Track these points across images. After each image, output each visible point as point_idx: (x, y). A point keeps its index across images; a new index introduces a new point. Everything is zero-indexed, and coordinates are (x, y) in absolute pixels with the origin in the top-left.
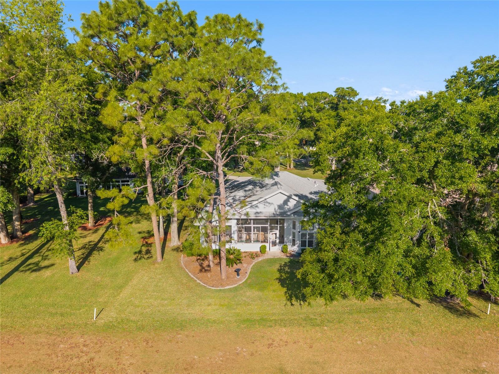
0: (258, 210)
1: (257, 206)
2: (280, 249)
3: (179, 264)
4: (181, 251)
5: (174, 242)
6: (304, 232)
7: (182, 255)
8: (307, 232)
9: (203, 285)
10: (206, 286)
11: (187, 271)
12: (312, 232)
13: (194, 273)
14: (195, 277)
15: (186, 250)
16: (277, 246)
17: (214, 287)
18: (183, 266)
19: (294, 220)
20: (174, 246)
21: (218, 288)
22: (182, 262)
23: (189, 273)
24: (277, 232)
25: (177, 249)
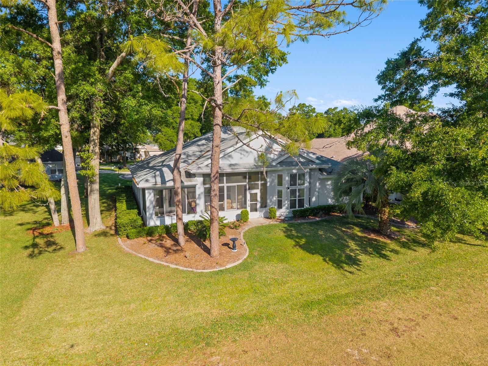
0: (233, 162)
1: (230, 156)
2: (263, 216)
3: (120, 250)
4: (112, 235)
5: (95, 224)
6: (293, 188)
7: (119, 239)
8: (297, 187)
9: (185, 269)
10: (191, 270)
11: (143, 257)
12: (302, 187)
13: (157, 257)
14: (162, 261)
15: (125, 230)
16: (258, 212)
17: (207, 269)
18: (131, 251)
19: (280, 173)
20: (95, 231)
21: (215, 270)
22: (124, 247)
23: (147, 258)
24: (258, 191)
25: (104, 234)
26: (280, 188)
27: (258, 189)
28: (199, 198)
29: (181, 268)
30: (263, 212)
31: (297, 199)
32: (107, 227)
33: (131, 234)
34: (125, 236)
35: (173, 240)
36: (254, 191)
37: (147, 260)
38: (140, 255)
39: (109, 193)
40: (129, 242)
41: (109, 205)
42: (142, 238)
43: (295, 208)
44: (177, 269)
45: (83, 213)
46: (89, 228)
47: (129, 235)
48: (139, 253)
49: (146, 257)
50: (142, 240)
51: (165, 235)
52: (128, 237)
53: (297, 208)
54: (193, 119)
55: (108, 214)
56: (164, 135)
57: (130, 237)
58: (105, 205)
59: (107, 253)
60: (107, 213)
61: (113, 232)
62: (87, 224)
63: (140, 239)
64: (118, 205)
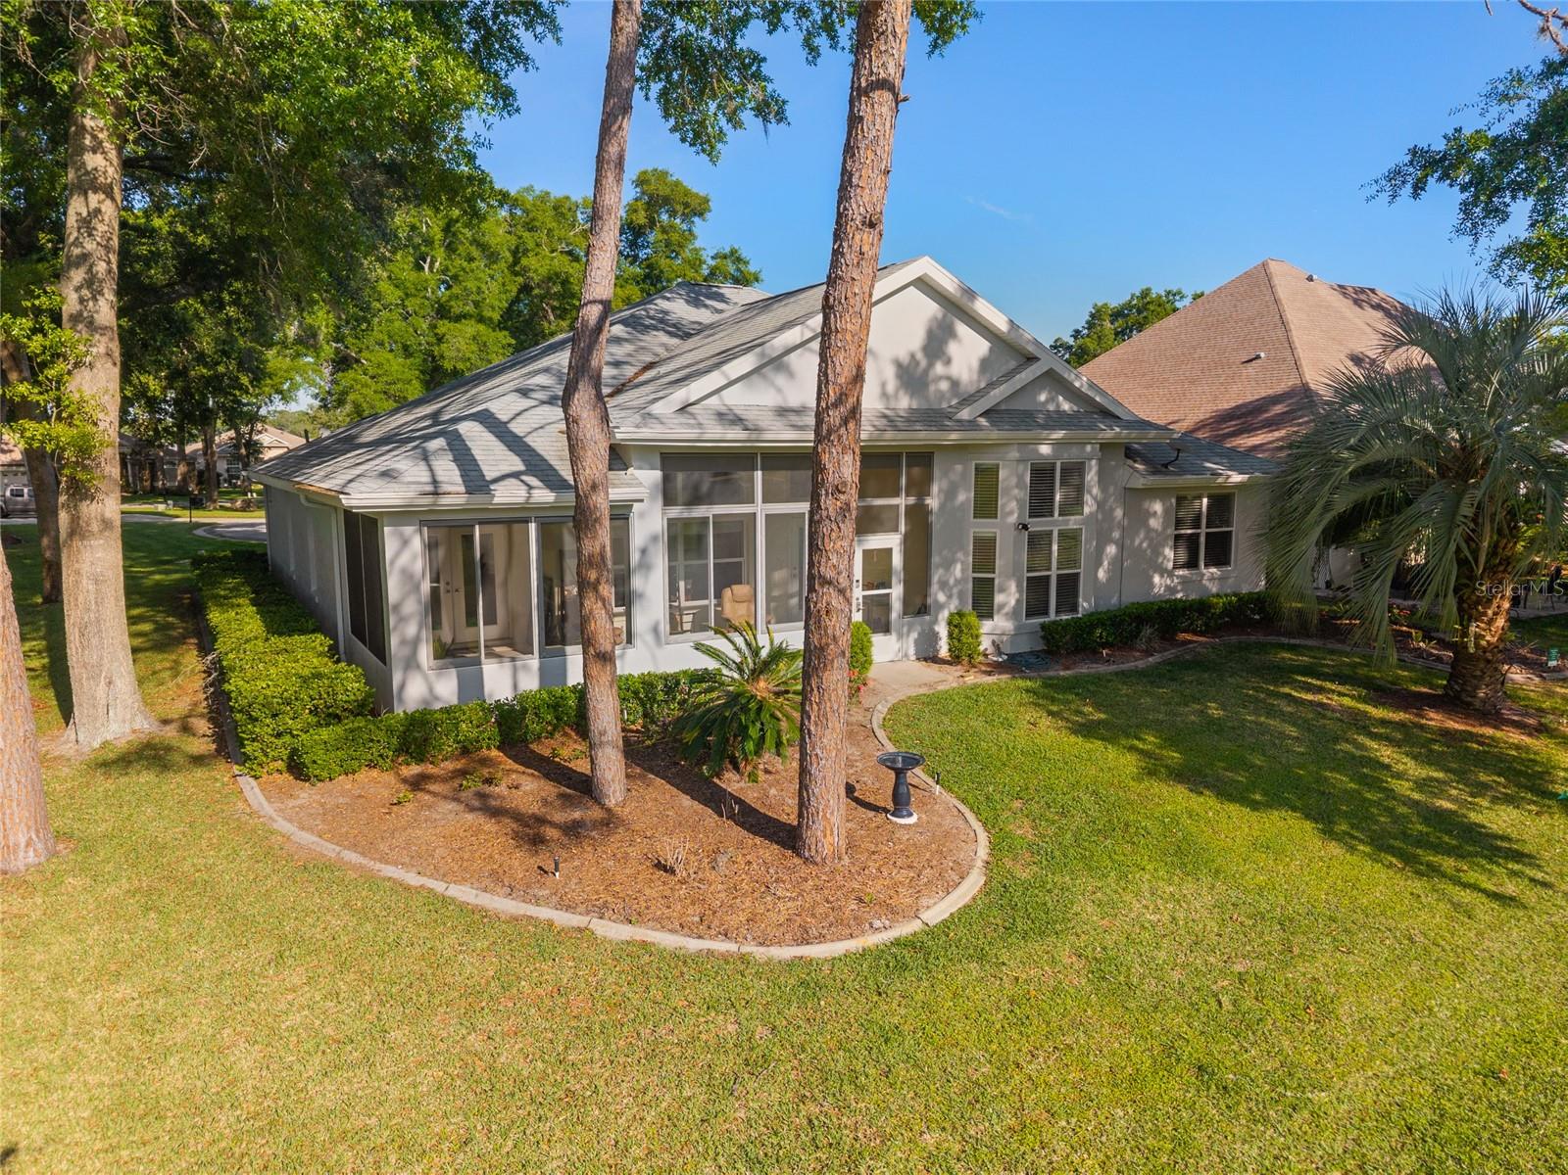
0: (794, 398)
1: (783, 370)
2: (912, 651)
3: (266, 847)
4: (198, 760)
5: (102, 710)
6: (1038, 525)
7: (247, 784)
8: (1055, 524)
9: (693, 945)
10: (732, 947)
11: (412, 879)
12: (1073, 522)
13: (498, 879)
14: (537, 901)
15: (279, 735)
16: (893, 637)
17: (821, 938)
18: (330, 849)
19: (987, 461)
20: (105, 744)
21: (872, 940)
22: (283, 825)
23: (439, 886)
24: (890, 541)
25: (149, 755)
26: (985, 527)
27: (896, 530)
28: (645, 566)
29: (667, 940)
30: (914, 635)
31: (1054, 573)
32: (165, 722)
33: (320, 755)
34: (280, 765)
35: (547, 776)
36: (877, 541)
37: (445, 901)
38: (389, 871)
39: (158, 584)
40: (305, 795)
41: (161, 628)
42: (375, 773)
43: (1046, 613)
44: (644, 944)
45: (36, 663)
46: (70, 733)
47: (306, 758)
48: (384, 860)
49: (431, 883)
50: (374, 780)
51: (494, 753)
52: (297, 768)
53: (1053, 616)
54: (481, 320)
55: (168, 665)
56: (373, 377)
57: (313, 770)
58: (146, 627)
59: (187, 866)
60: (161, 661)
61: (202, 745)
62: (55, 713)
63: (364, 775)
64: (215, 616)
